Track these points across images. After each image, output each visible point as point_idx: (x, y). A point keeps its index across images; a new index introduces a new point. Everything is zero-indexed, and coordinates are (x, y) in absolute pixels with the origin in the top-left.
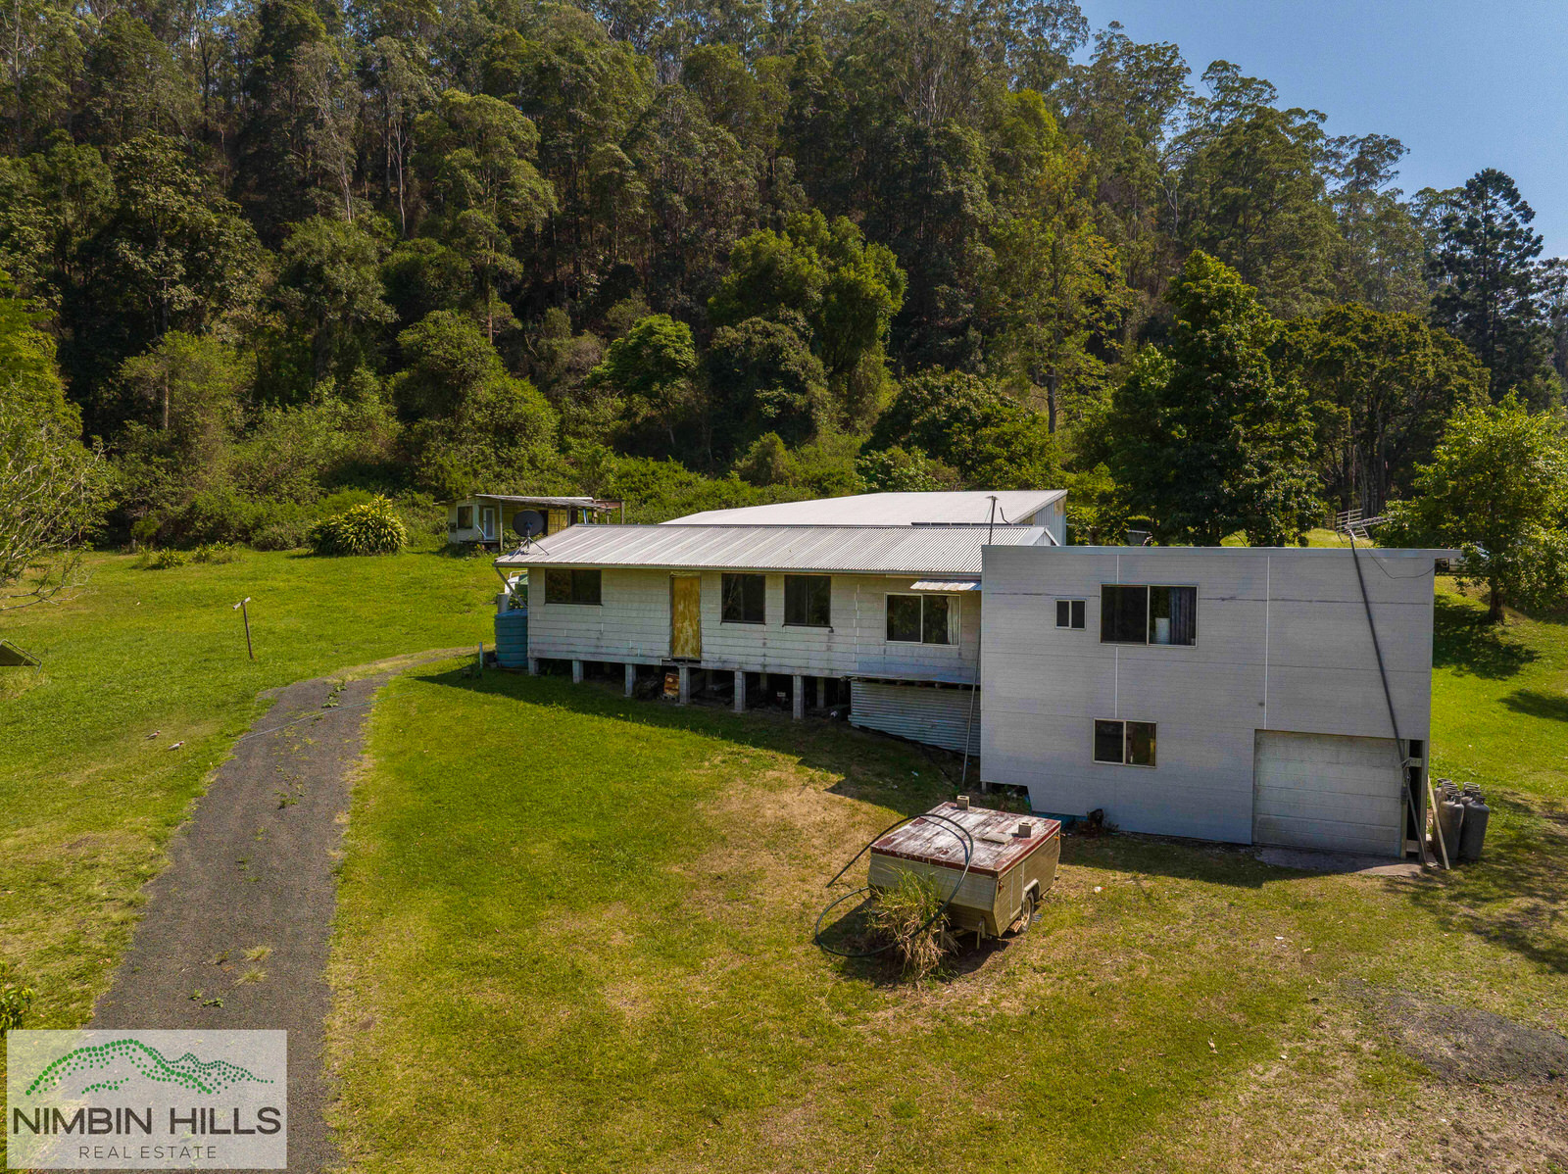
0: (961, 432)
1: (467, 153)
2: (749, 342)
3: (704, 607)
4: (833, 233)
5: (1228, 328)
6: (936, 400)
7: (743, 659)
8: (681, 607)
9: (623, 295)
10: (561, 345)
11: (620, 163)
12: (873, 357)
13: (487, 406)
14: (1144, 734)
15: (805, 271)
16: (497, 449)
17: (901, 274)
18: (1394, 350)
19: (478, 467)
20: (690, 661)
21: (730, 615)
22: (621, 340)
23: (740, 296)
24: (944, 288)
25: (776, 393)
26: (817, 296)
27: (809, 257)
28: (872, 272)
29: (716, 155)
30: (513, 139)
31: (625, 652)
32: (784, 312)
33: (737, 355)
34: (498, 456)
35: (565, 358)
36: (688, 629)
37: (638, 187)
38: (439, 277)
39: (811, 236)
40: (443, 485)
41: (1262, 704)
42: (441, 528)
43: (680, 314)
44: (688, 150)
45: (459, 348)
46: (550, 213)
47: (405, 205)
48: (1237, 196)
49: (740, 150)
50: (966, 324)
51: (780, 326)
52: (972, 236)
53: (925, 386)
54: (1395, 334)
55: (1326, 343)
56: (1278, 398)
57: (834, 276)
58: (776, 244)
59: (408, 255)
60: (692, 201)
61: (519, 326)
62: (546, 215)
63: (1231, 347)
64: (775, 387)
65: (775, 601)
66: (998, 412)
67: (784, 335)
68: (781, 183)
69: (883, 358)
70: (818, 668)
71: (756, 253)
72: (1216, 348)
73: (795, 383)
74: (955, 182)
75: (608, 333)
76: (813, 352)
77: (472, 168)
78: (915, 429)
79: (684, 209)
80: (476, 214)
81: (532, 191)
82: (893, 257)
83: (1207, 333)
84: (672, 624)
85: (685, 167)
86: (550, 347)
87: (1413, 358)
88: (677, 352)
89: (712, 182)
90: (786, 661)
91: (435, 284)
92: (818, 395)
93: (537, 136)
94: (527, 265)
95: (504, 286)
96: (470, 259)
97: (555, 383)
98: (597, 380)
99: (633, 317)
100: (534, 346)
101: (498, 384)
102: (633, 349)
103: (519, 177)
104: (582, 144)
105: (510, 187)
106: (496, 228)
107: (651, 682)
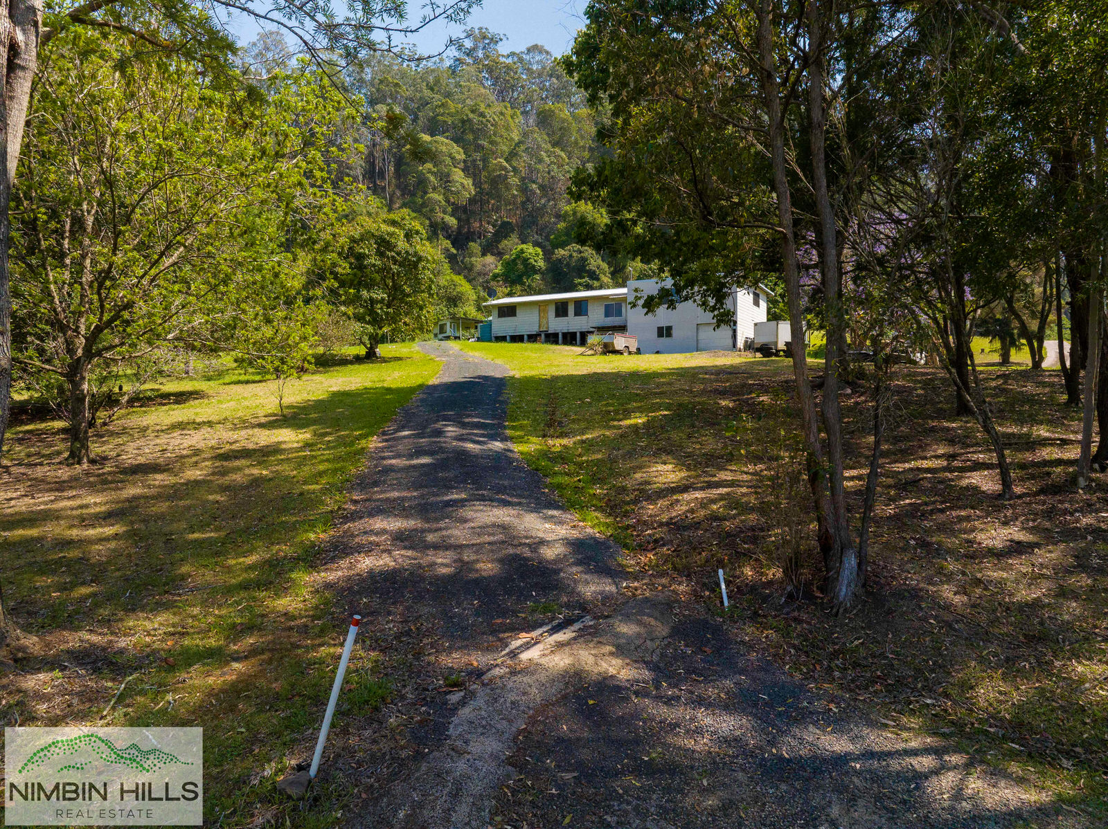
1: (430, 166)
2: (571, 256)
9: (507, 235)
10: (476, 261)
11: (505, 169)
13: (444, 287)
22: (508, 256)
25: (584, 280)
29: (555, 164)
30: (453, 158)
35: (478, 267)
37: (514, 180)
43: (536, 244)
44: (540, 161)
46: (470, 194)
47: (388, 192)
49: (567, 160)
58: (585, 209)
60: (542, 187)
61: (455, 252)
62: (468, 195)
71: (575, 213)
73: (594, 276)
75: (499, 254)
76: (603, 260)
77: (432, 173)
79: (538, 191)
80: (433, 195)
81: (462, 183)
85: (538, 170)
86: (470, 262)
88: (536, 261)
89: (552, 177)
93: (464, 157)
94: (459, 219)
95: (447, 232)
96: (430, 219)
97: (474, 279)
98: (495, 276)
99: (513, 246)
100: (462, 262)
101: (448, 278)
102: (515, 259)
103: (456, 178)
104: (485, 160)
105: (449, 182)
106: (444, 203)
107: (533, 338)
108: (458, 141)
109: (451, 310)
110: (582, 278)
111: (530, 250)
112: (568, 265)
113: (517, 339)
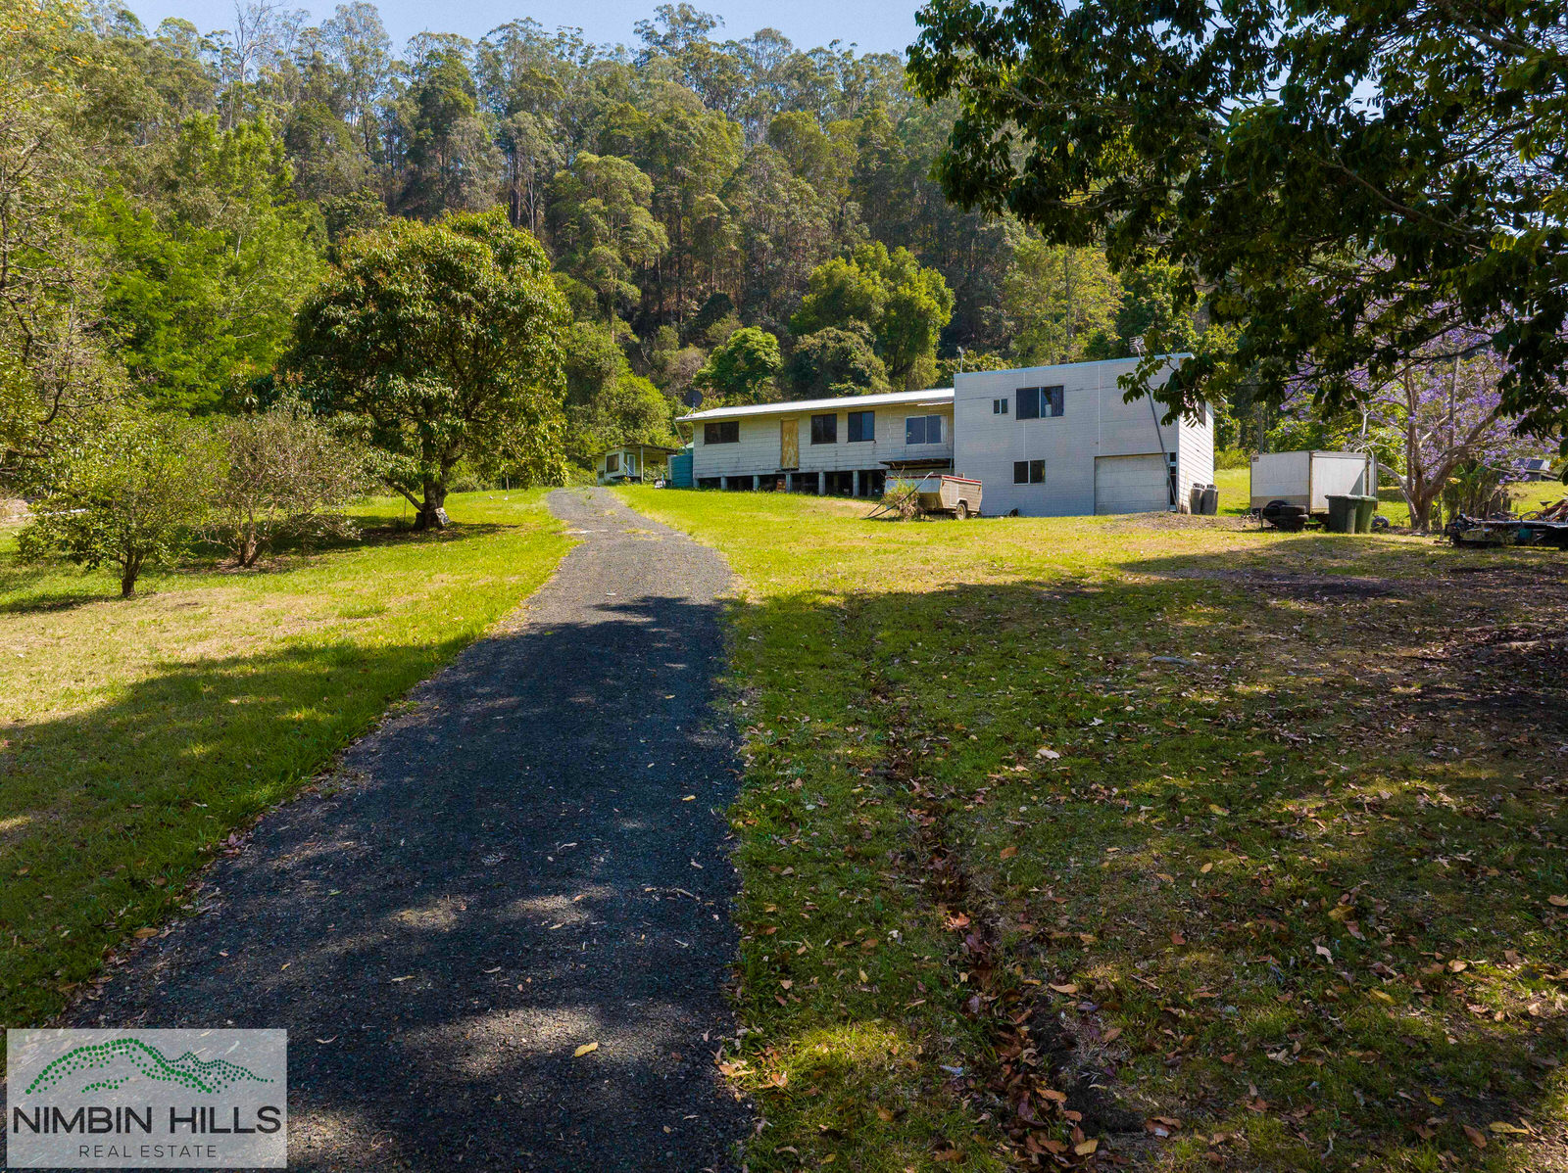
1: (597, 202)
2: (824, 346)
3: (801, 436)
4: (892, 261)
7: (824, 464)
8: (787, 438)
9: (720, 316)
10: (671, 355)
11: (718, 209)
12: (926, 360)
13: (617, 396)
14: (1039, 466)
15: (870, 290)
16: (625, 430)
17: (949, 292)
20: (793, 469)
21: (817, 439)
22: (721, 347)
23: (817, 311)
24: (989, 308)
25: (846, 385)
26: (880, 310)
27: (873, 279)
28: (925, 290)
29: (797, 202)
30: (633, 190)
31: (753, 468)
32: (852, 322)
33: (815, 357)
35: (674, 365)
36: (791, 451)
37: (732, 228)
39: (875, 263)
41: (1097, 443)
43: (767, 328)
44: (774, 197)
45: (597, 350)
46: (661, 248)
49: (816, 198)
50: (1008, 339)
51: (849, 333)
52: (1012, 265)
57: (893, 294)
58: (847, 270)
60: (777, 240)
61: (637, 340)
62: (659, 251)
64: (845, 382)
65: (842, 429)
67: (852, 340)
68: (849, 223)
69: (935, 361)
70: (867, 465)
71: (830, 277)
72: (1150, 309)
73: (861, 378)
75: (709, 345)
76: (876, 354)
77: (601, 214)
79: (770, 246)
80: (603, 250)
81: (648, 232)
82: (942, 281)
83: (1144, 300)
84: (781, 448)
85: (770, 213)
86: (661, 357)
88: (767, 354)
89: (793, 223)
90: (849, 463)
93: (651, 188)
94: (645, 292)
95: (624, 309)
96: (597, 288)
97: (668, 384)
98: (702, 379)
99: (730, 330)
100: (649, 357)
101: (625, 381)
102: (731, 353)
103: (637, 221)
104: (686, 196)
105: (630, 229)
106: (619, 261)
107: (769, 483)
108: (644, 166)
109: (629, 434)
110: (842, 381)
111: (757, 336)
112: (819, 361)
113: (740, 483)
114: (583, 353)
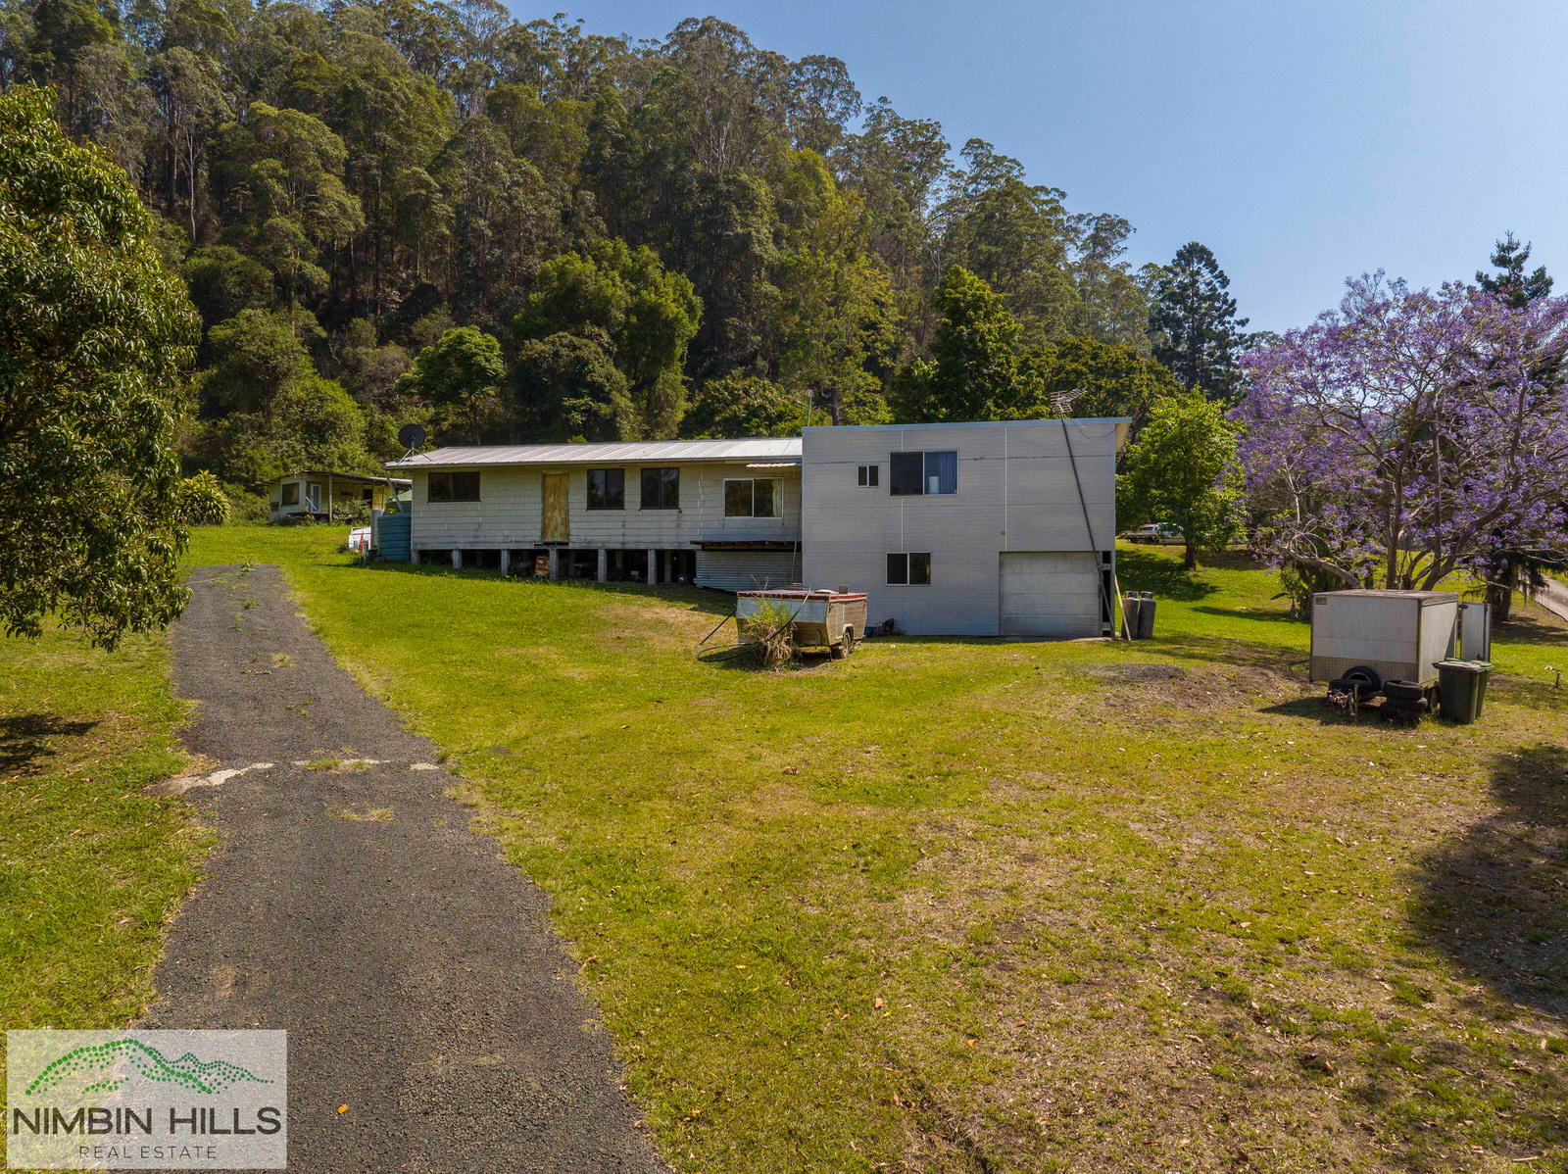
0: (758, 427)
1: (275, 163)
2: (556, 354)
3: (572, 498)
4: (634, 261)
5: (982, 326)
6: (736, 399)
7: (605, 539)
8: (551, 500)
9: (427, 311)
10: (367, 354)
11: (426, 185)
12: (672, 376)
13: (298, 403)
14: (921, 560)
15: (609, 292)
16: (307, 445)
17: (697, 300)
18: (1116, 374)
19: (288, 461)
20: (560, 544)
21: (594, 503)
22: (431, 348)
23: (547, 313)
24: (734, 320)
25: (582, 401)
26: (621, 316)
27: (612, 280)
28: (671, 297)
29: (520, 185)
30: (322, 154)
31: (501, 539)
32: (589, 328)
33: (545, 366)
34: (309, 453)
35: (371, 366)
36: (557, 517)
37: (444, 209)
38: (240, 285)
39: (614, 261)
40: (254, 476)
41: (1004, 533)
42: (255, 514)
43: (485, 329)
44: (493, 177)
45: (272, 345)
46: (356, 226)
47: (195, 218)
48: (990, 255)
49: (542, 182)
50: (754, 355)
51: (585, 341)
52: (759, 275)
53: (726, 388)
54: (1117, 362)
55: (1062, 367)
56: (1020, 383)
57: (635, 299)
58: (581, 267)
59: (207, 262)
60: (496, 227)
61: (324, 334)
62: (353, 229)
63: (983, 340)
64: (581, 396)
65: (633, 491)
66: (791, 411)
67: (590, 350)
68: (583, 214)
69: (680, 377)
70: (669, 543)
71: (562, 273)
72: (972, 341)
73: (599, 393)
74: (745, 225)
75: (413, 344)
76: (617, 366)
77: (280, 179)
78: (718, 424)
79: (489, 233)
80: (279, 221)
81: (341, 205)
82: (690, 287)
83: (965, 330)
84: (543, 514)
85: (489, 195)
86: (355, 356)
87: (1132, 380)
88: (487, 360)
89: (515, 209)
90: (642, 539)
91: (235, 291)
92: (622, 405)
93: (345, 154)
94: (334, 275)
95: (308, 295)
96: (273, 268)
97: (362, 388)
98: (405, 386)
99: (441, 329)
100: (338, 353)
101: (308, 384)
102: (443, 356)
103: (328, 191)
104: (386, 167)
105: (317, 200)
106: (302, 238)
107: (524, 564)
108: (336, 128)
109: (314, 449)
110: (578, 396)
111: (474, 338)
112: (551, 371)
113: (481, 562)
114: (253, 348)
